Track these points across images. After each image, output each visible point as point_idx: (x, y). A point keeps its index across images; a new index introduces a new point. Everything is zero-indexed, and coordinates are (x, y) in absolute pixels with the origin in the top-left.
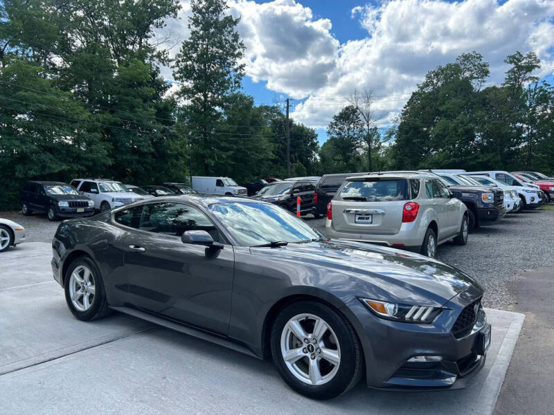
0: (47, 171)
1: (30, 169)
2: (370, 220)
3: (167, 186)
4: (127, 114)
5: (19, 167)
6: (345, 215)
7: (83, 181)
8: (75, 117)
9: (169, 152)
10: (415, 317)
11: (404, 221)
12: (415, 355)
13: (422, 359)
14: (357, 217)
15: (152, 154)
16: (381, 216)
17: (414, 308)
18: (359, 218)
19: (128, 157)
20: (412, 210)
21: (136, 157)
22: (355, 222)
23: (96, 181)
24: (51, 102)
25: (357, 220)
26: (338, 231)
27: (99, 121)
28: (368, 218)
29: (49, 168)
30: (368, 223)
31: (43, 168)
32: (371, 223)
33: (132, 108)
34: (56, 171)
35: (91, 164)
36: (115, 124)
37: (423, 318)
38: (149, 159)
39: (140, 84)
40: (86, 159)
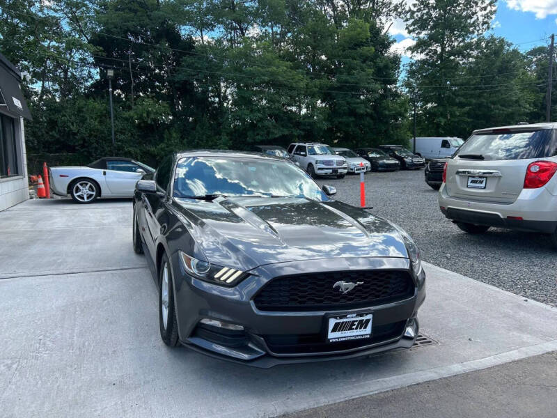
0: (271, 137)
1: (258, 134)
2: (483, 185)
3: (383, 148)
4: (344, 77)
5: (250, 133)
6: (457, 177)
7: (297, 144)
8: (294, 85)
9: (387, 112)
10: (222, 279)
11: (526, 186)
12: (212, 318)
13: (217, 324)
14: (470, 179)
15: (371, 116)
16: (496, 180)
17: (225, 269)
18: (473, 182)
19: (344, 119)
20: (539, 171)
21: (352, 119)
22: (467, 187)
23: (307, 145)
24: (272, 74)
25: (469, 184)
26: (451, 197)
27: (316, 87)
28: (481, 182)
29: (273, 133)
30: (481, 188)
31: (268, 133)
32: (485, 188)
33: (350, 70)
34: (277, 136)
35: (309, 128)
36: (332, 88)
37: (229, 281)
38: (368, 121)
39: (360, 44)
40: (305, 125)
